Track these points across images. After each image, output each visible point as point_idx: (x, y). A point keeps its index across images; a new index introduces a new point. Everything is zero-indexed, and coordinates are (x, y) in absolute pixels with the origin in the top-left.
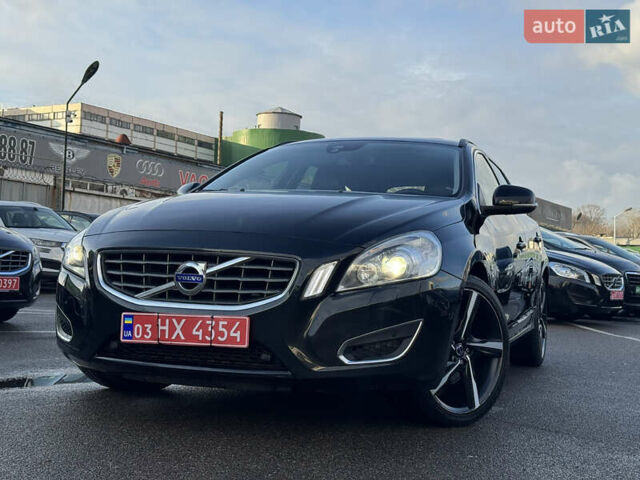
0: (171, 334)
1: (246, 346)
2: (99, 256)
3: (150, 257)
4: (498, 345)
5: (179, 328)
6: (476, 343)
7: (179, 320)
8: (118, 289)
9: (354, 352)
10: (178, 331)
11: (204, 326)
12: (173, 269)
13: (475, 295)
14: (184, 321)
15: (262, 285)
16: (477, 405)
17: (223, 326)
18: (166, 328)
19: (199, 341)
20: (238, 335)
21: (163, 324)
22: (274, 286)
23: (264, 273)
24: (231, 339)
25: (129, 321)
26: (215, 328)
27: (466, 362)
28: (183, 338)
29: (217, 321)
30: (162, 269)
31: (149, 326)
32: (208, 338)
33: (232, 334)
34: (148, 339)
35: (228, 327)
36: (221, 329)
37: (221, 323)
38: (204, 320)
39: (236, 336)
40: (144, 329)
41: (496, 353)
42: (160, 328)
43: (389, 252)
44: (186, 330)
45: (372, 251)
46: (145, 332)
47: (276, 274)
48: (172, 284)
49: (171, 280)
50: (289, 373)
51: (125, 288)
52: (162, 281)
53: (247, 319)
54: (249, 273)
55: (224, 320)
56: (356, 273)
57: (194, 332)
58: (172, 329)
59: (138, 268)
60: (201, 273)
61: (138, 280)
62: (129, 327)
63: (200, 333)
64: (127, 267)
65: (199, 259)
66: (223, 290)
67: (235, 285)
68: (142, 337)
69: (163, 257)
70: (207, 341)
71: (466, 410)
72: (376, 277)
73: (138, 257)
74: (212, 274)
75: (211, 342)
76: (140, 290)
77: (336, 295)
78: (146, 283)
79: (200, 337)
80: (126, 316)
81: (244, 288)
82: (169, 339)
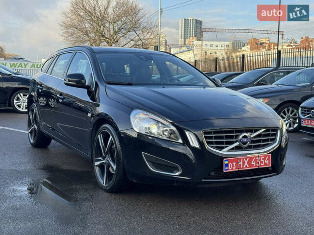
0: (243, 166)
1: (270, 166)
2: (203, 133)
3: (226, 132)
5: (246, 162)
7: (246, 159)
10: (246, 164)
11: (256, 160)
12: (237, 136)
14: (248, 159)
17: (263, 159)
18: (241, 163)
19: (254, 167)
20: (268, 162)
24: (266, 164)
25: (226, 162)
26: (260, 160)
28: (248, 166)
29: (260, 157)
30: (231, 137)
31: (235, 163)
32: (258, 165)
33: (266, 162)
34: (235, 169)
35: (264, 159)
36: (262, 160)
38: (256, 157)
39: (267, 163)
40: (233, 165)
42: (239, 163)
44: (249, 163)
46: (233, 166)
48: (238, 143)
49: (236, 142)
52: (232, 143)
53: (271, 155)
55: (263, 156)
57: (252, 163)
58: (244, 163)
59: (221, 137)
62: (227, 165)
63: (254, 163)
64: (216, 138)
65: (247, 131)
66: (256, 144)
68: (232, 169)
69: (232, 132)
70: (257, 166)
73: (222, 132)
76: (223, 148)
78: (226, 144)
79: (255, 165)
80: (225, 160)
81: (263, 142)
82: (243, 168)
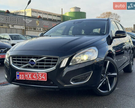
0: (28, 77)
1: (46, 80)
2: (11, 57)
3: (23, 57)
4: (116, 74)
5: (30, 76)
6: (110, 74)
7: (30, 74)
8: (16, 66)
9: (75, 81)
10: (30, 77)
11: (36, 75)
12: (28, 60)
13: (109, 62)
14: (31, 74)
15: (50, 64)
16: (110, 90)
17: (41, 75)
18: (27, 76)
20: (44, 77)
21: (26, 75)
22: (53, 64)
23: (50, 61)
24: (43, 79)
25: (18, 74)
26: (39, 76)
27: (107, 79)
28: (31, 78)
29: (39, 74)
30: (26, 60)
31: (23, 75)
32: (37, 78)
33: (43, 77)
34: (23, 79)
35: (42, 76)
36: (40, 76)
37: (40, 75)
38: (36, 74)
40: (22, 76)
41: (115, 76)
42: (26, 76)
43: (84, 54)
44: (32, 76)
45: (78, 54)
46: (22, 77)
47: (53, 61)
48: (28, 64)
49: (28, 63)
50: (57, 87)
51: (18, 65)
52: (26, 64)
53: (46, 73)
54: (47, 61)
55: (41, 74)
56: (75, 60)
57: (34, 77)
58: (28, 76)
60: (35, 61)
61: (20, 63)
62: (18, 76)
63: (35, 77)
65: (34, 58)
66: (40, 66)
67: (43, 64)
68: (21, 78)
69: (26, 57)
70: (37, 79)
71: (107, 91)
72: (80, 60)
73: (20, 57)
74: (38, 62)
75: (38, 79)
76: (21, 66)
77: (69, 66)
78: (23, 64)
79: (35, 78)
80: (17, 73)
81: (45, 65)
82: (28, 79)
